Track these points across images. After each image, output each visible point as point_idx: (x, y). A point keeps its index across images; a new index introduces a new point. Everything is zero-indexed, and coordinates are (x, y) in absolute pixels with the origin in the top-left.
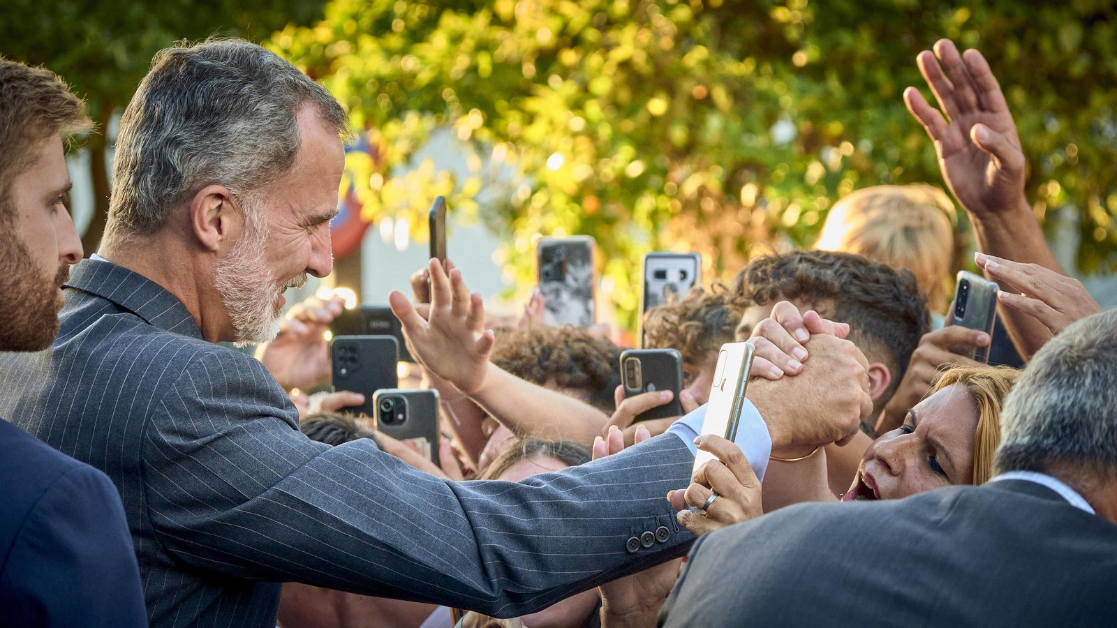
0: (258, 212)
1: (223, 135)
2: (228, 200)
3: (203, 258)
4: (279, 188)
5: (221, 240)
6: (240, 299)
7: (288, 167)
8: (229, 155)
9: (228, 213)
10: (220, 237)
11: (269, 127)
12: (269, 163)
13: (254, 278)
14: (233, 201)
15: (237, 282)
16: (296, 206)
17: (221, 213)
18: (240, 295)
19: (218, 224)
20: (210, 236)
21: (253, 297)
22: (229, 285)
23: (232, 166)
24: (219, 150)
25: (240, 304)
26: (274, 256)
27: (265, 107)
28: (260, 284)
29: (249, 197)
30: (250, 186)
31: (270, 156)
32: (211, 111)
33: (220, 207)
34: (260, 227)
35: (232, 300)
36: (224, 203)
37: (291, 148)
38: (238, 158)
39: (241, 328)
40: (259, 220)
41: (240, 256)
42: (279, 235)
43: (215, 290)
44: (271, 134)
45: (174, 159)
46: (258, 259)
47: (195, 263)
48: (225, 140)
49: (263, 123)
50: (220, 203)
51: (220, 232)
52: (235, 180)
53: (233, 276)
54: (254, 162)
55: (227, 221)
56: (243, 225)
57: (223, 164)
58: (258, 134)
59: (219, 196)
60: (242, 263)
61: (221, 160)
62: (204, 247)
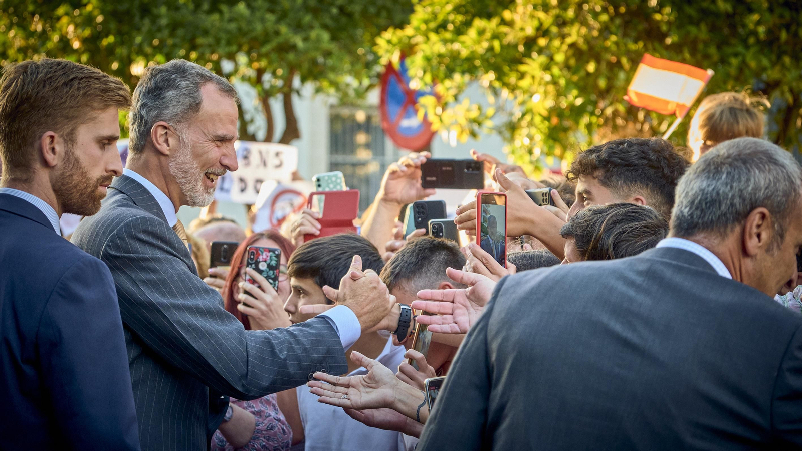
0: (186, 134)
1: (164, 98)
2: (169, 129)
3: (163, 158)
4: (195, 122)
5: (170, 150)
6: (183, 178)
7: (198, 111)
8: (167, 107)
9: (171, 136)
10: (168, 148)
11: (186, 92)
12: (188, 109)
13: (188, 166)
14: (171, 128)
15: (180, 170)
16: (206, 132)
17: (168, 136)
18: (183, 175)
19: (167, 141)
20: (164, 148)
21: (189, 175)
22: (176, 171)
23: (169, 112)
24: (162, 105)
25: (184, 181)
26: (197, 156)
27: (184, 84)
28: (191, 169)
29: (180, 127)
30: (179, 122)
31: (187, 106)
32: (158, 89)
33: (166, 133)
34: (187, 142)
35: (180, 179)
36: (168, 131)
37: (198, 102)
38: (171, 108)
39: (188, 194)
40: (186, 138)
41: (180, 156)
42: (198, 145)
43: (171, 175)
44: (187, 95)
45: (144, 113)
46: (188, 157)
47: (160, 162)
48: (164, 100)
49: (183, 90)
50: (166, 131)
51: (169, 146)
52: (171, 119)
53: (178, 166)
54: (179, 109)
55: (171, 141)
56: (179, 141)
57: (165, 111)
58: (180, 96)
59: (165, 128)
60: (182, 159)
61: (164, 110)
62: (162, 154)
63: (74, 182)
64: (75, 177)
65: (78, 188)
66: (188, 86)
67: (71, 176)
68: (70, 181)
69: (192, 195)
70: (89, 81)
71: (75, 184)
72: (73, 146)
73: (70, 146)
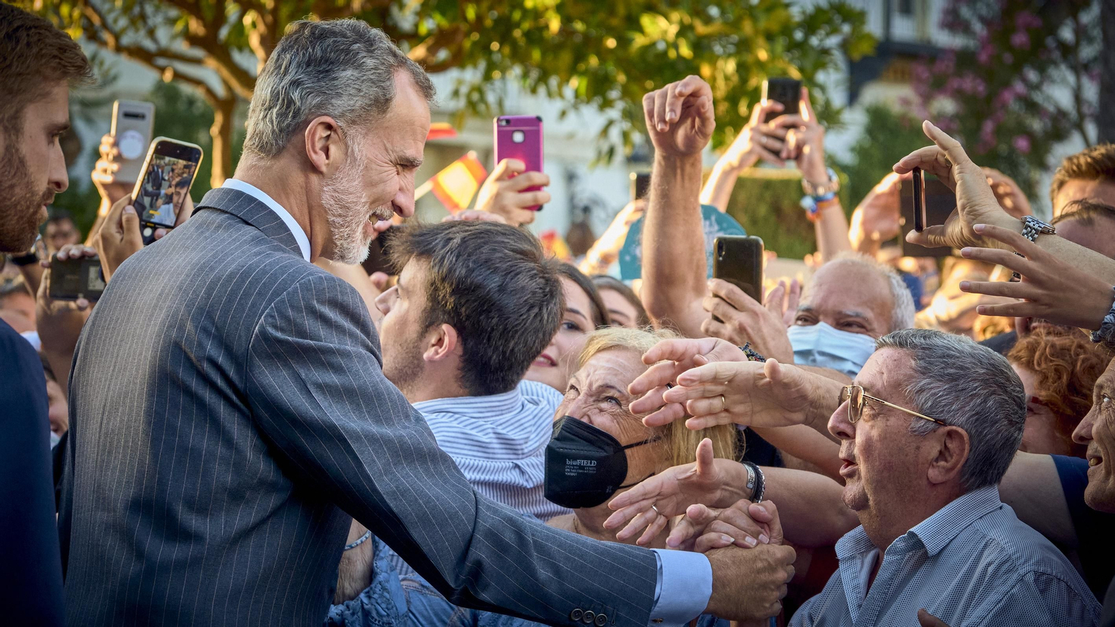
0: (359, 144)
1: (335, 79)
2: (335, 131)
3: (314, 178)
4: (376, 128)
5: (328, 164)
6: (340, 216)
7: (384, 112)
8: (339, 95)
9: (335, 142)
10: (327, 161)
11: (372, 77)
12: (370, 105)
13: (351, 198)
14: (339, 131)
15: (338, 201)
16: (388, 146)
17: (329, 142)
18: (340, 211)
19: (326, 150)
20: (319, 158)
21: (351, 213)
22: (332, 202)
23: (341, 104)
24: (331, 90)
25: (339, 220)
26: (370, 184)
27: (370, 62)
28: (356, 203)
29: (352, 131)
30: (354, 122)
31: (371, 100)
32: (326, 61)
33: (328, 137)
34: (359, 158)
35: (334, 215)
36: (332, 133)
37: (388, 96)
38: (346, 98)
39: (338, 243)
40: (359, 151)
41: (342, 179)
42: (374, 166)
43: (321, 206)
44: (373, 83)
45: (296, 95)
46: (356, 183)
47: (307, 182)
48: (336, 83)
49: (367, 73)
50: (329, 133)
51: (327, 157)
52: (342, 115)
53: (337, 195)
54: (358, 102)
55: (333, 149)
56: (346, 154)
57: (333, 101)
58: (363, 82)
59: (329, 127)
60: (343, 184)
61: (332, 98)
62: (314, 168)
63: (14, 199)
64: (17, 190)
65: (19, 207)
66: (376, 68)
67: (12, 187)
68: (9, 196)
69: (345, 246)
70: (39, 33)
71: (15, 200)
72: (17, 138)
73: (13, 137)
